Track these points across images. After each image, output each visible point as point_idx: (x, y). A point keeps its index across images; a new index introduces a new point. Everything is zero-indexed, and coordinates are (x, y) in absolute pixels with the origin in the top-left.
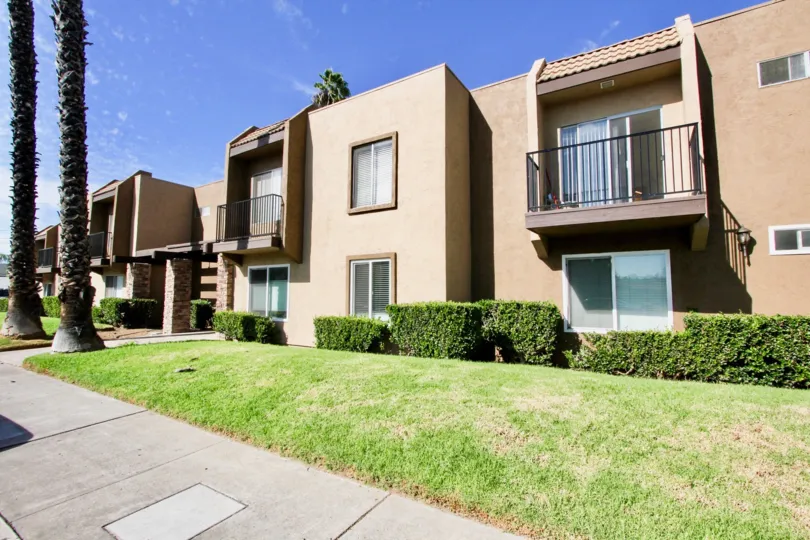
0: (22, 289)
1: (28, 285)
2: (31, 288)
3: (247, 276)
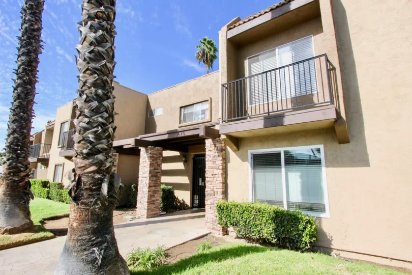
0: (14, 176)
1: (21, 171)
2: (23, 174)
3: (248, 161)
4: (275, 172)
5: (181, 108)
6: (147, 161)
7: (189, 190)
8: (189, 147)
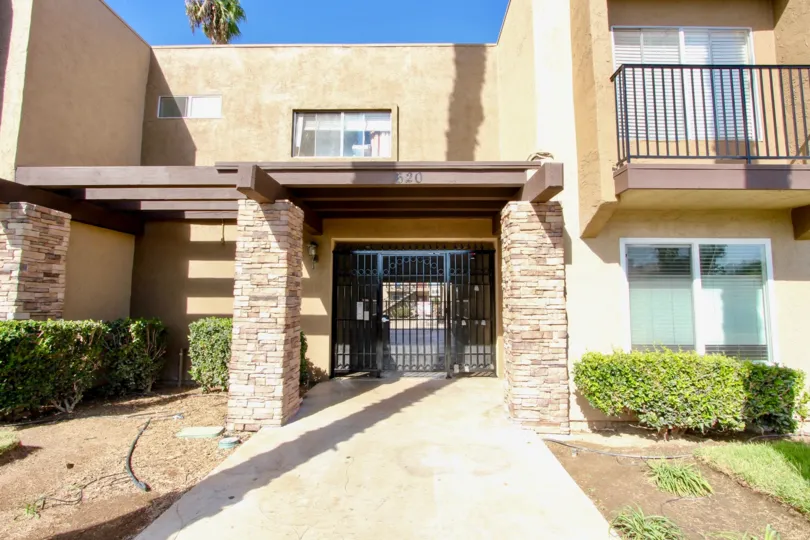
3: (618, 261)
4: (672, 286)
5: (297, 112)
6: (275, 246)
7: (325, 334)
8: (326, 222)
